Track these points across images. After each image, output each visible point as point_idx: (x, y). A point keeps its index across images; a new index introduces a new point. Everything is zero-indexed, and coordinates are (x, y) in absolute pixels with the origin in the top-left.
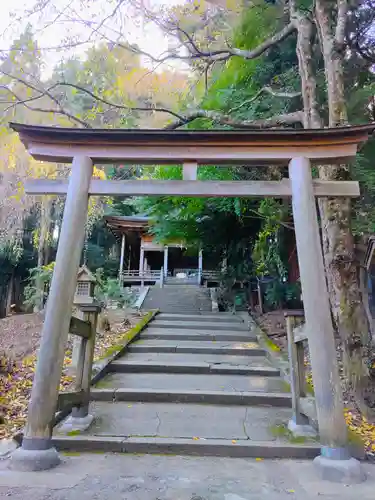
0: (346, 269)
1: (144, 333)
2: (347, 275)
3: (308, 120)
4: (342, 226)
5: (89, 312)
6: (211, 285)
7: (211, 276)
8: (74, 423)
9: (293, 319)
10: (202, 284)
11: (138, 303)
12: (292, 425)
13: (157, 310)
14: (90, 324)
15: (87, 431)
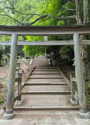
0: (86, 61)
1: (32, 73)
2: (86, 63)
3: (77, 18)
4: (85, 50)
5: (20, 75)
6: (48, 58)
7: (49, 55)
8: (18, 103)
9: (72, 75)
10: (46, 58)
11: (30, 64)
12: (72, 101)
13: (35, 66)
14: (20, 78)
15: (21, 105)
